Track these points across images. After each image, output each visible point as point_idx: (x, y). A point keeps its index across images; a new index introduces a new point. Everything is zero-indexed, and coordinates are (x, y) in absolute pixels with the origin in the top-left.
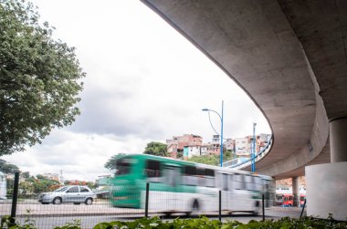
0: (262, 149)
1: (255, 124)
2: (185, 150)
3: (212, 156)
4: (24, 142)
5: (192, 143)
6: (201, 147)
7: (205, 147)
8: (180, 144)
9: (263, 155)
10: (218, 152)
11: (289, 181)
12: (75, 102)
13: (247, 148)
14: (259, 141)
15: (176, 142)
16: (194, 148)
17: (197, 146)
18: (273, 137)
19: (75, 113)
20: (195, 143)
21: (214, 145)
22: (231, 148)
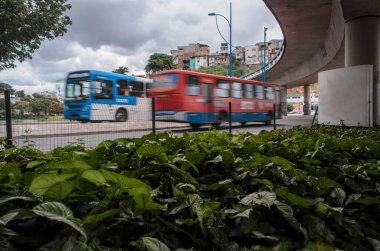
0: (273, 56)
1: (266, 29)
2: (191, 61)
3: (220, 67)
4: (12, 57)
5: (198, 54)
6: (208, 57)
7: (212, 56)
8: (186, 55)
9: (274, 63)
10: (227, 62)
11: (301, 89)
13: (257, 56)
14: (270, 48)
15: (182, 53)
16: (201, 59)
17: (204, 56)
18: (285, 43)
19: (65, 23)
20: (202, 53)
21: (223, 54)
22: (241, 57)
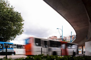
1: (72, 32)
7: (58, 39)
11: (81, 47)
12: (22, 28)
13: (69, 39)
14: (73, 37)
19: (22, 31)
20: (55, 38)
21: (60, 39)
22: (65, 39)
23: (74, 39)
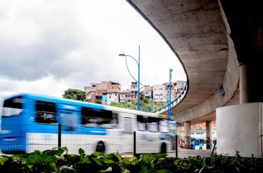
1: (171, 70)
2: (104, 97)
3: (130, 103)
5: (110, 90)
6: (120, 94)
7: (123, 93)
8: (99, 91)
9: (179, 101)
10: (136, 99)
11: (203, 126)
13: (164, 94)
14: (176, 88)
15: (94, 89)
16: (113, 95)
17: (116, 93)
18: (188, 83)
20: (114, 90)
21: (133, 92)
22: (149, 94)
23: (178, 95)
